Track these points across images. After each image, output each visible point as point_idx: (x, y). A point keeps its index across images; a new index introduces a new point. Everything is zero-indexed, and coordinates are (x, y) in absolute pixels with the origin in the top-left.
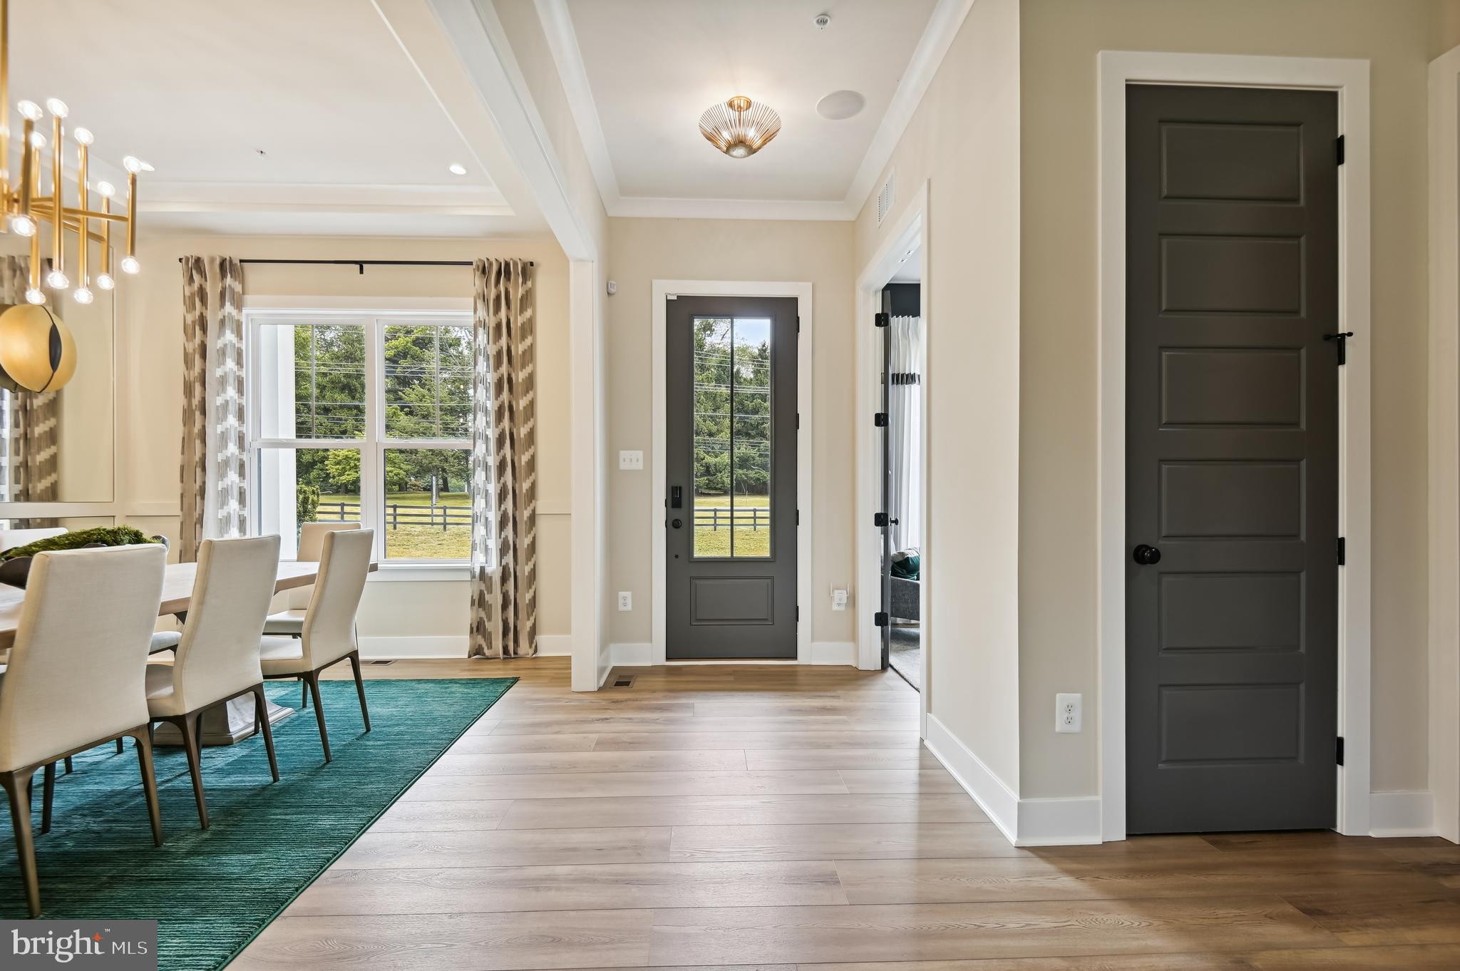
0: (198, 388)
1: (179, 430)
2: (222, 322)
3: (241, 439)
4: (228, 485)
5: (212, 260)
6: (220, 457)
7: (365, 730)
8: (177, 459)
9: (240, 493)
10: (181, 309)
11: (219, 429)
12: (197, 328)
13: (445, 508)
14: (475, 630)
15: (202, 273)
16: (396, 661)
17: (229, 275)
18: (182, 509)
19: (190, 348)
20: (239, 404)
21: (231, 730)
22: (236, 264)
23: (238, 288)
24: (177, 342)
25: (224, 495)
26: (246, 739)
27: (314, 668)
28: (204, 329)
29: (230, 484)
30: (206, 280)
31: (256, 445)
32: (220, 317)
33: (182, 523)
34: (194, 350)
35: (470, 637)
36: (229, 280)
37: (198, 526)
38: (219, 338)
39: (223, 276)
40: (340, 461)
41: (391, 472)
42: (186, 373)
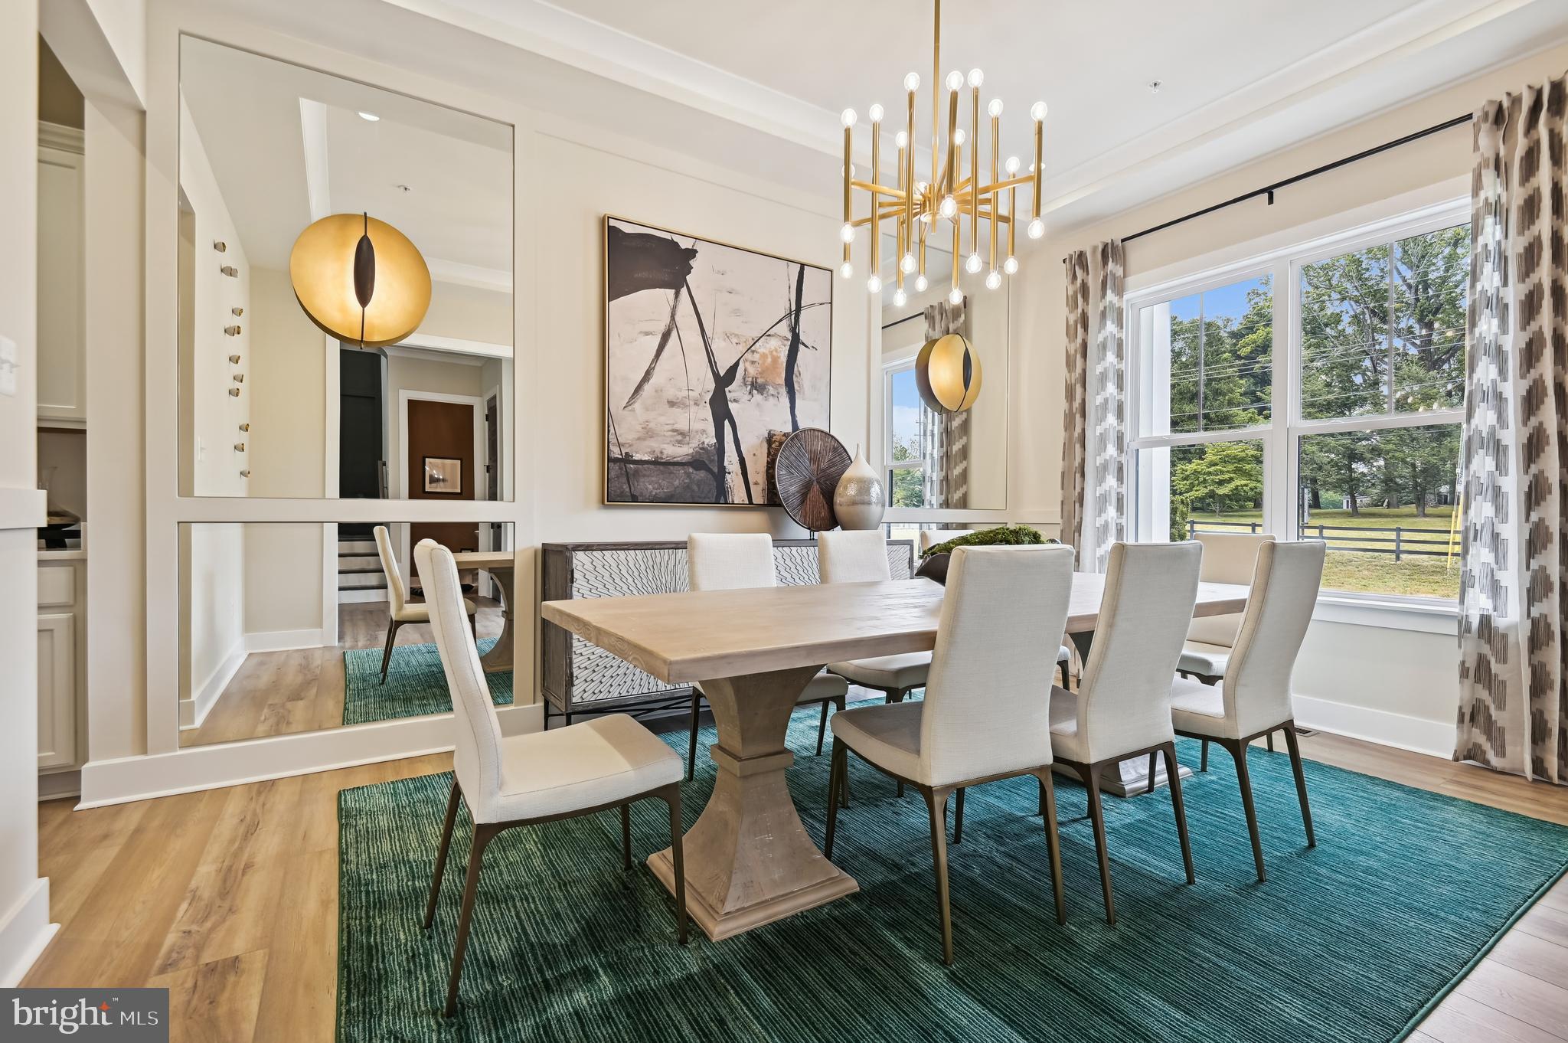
0: (1079, 389)
1: (1061, 435)
2: (1103, 314)
3: (1120, 438)
4: (1106, 491)
5: (1095, 249)
6: (1099, 461)
7: (1306, 843)
8: (1059, 465)
9: (1118, 499)
10: (1065, 310)
11: (1099, 430)
12: (1079, 326)
13: (1321, 528)
14: (1467, 718)
15: (1085, 267)
16: (1318, 733)
17: (1111, 259)
18: (1062, 518)
19: (1072, 349)
20: (1118, 401)
21: (1123, 778)
22: (1117, 246)
23: (1119, 272)
24: (1061, 344)
25: (1103, 500)
26: (1139, 794)
27: (1241, 736)
28: (1085, 327)
29: (1108, 489)
30: (1088, 274)
31: (1134, 446)
32: (1101, 308)
33: (1062, 531)
34: (1076, 351)
35: (1458, 727)
36: (1111, 265)
37: (1076, 535)
38: (1099, 332)
39: (1105, 262)
40: (1188, 476)
41: (1246, 485)
42: (1068, 375)
